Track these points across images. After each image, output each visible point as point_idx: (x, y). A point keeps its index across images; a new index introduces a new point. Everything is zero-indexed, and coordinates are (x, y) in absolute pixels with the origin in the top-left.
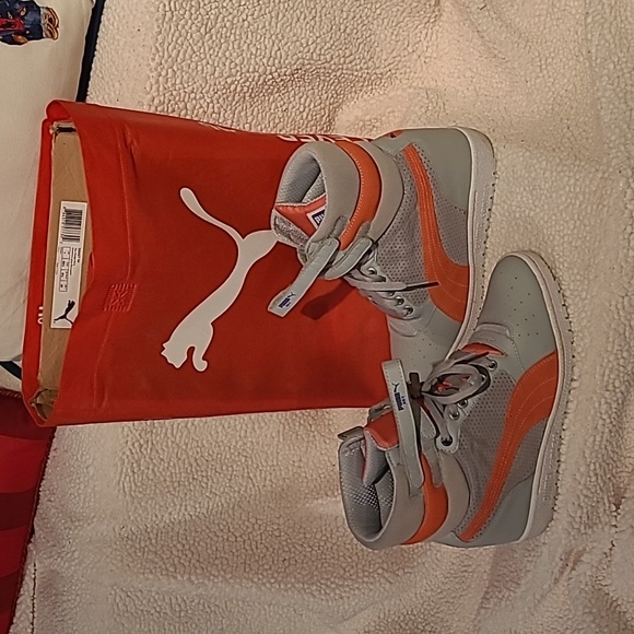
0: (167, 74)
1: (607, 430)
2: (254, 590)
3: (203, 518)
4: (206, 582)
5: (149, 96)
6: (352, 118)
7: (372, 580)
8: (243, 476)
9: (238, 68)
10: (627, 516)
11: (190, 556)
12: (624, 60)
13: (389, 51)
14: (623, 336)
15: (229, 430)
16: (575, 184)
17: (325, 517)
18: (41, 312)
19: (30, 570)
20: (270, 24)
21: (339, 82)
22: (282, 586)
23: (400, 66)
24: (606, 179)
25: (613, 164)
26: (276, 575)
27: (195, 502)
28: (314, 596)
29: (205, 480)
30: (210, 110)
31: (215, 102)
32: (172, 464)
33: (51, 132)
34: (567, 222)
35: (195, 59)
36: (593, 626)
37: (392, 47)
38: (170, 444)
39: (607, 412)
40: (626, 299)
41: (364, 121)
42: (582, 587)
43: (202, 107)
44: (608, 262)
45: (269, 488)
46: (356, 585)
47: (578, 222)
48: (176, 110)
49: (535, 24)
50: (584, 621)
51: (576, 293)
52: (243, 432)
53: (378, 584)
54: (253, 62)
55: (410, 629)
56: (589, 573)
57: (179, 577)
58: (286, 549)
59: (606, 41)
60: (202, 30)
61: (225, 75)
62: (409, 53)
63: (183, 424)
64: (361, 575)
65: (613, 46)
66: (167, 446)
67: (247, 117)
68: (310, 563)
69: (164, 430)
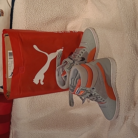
0: (28, 21)
1: (130, 89)
2: (59, 131)
3: (47, 116)
4: (48, 130)
5: (25, 26)
6: (70, 27)
7: (84, 127)
8: (54, 107)
9: (44, 18)
10: (137, 108)
11: (44, 125)
12: (126, 8)
13: (77, 11)
14: (131, 68)
15: (50, 97)
16: (117, 36)
17: (73, 114)
18: (6, 75)
19: (11, 131)
20: (50, 8)
21: (67, 19)
22: (65, 130)
23: (80, 14)
24: (124, 34)
25: (125, 31)
26: (63, 127)
27: (44, 113)
28: (72, 131)
29: (46, 108)
30: (39, 28)
31: (40, 26)
32: (38, 105)
33: (4, 36)
34: (117, 44)
35: (34, 17)
36: (132, 132)
37: (78, 10)
38: (38, 101)
39: (129, 85)
40: (131, 60)
41: (73, 27)
42: (129, 124)
43: (37, 27)
44: (126, 52)
45: (61, 109)
46: (81, 128)
47: (119, 44)
48: (31, 29)
49: (107, 2)
50: (130, 132)
51: (120, 60)
52: (53, 97)
53: (86, 127)
54: (47, 16)
55: (94, 137)
56: (130, 121)
57: (42, 130)
58: (65, 122)
59: (122, 4)
60: (35, 11)
61: (41, 20)
62: (81, 11)
63: (40, 96)
64: (82, 126)
65: (123, 5)
66: (37, 102)
67: (47, 29)
68: (71, 124)
69: (36, 98)
